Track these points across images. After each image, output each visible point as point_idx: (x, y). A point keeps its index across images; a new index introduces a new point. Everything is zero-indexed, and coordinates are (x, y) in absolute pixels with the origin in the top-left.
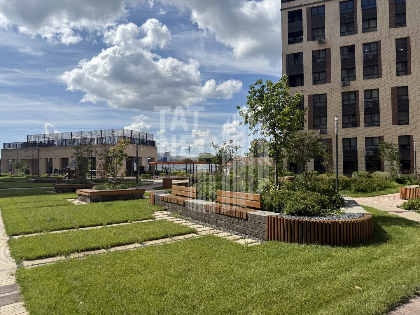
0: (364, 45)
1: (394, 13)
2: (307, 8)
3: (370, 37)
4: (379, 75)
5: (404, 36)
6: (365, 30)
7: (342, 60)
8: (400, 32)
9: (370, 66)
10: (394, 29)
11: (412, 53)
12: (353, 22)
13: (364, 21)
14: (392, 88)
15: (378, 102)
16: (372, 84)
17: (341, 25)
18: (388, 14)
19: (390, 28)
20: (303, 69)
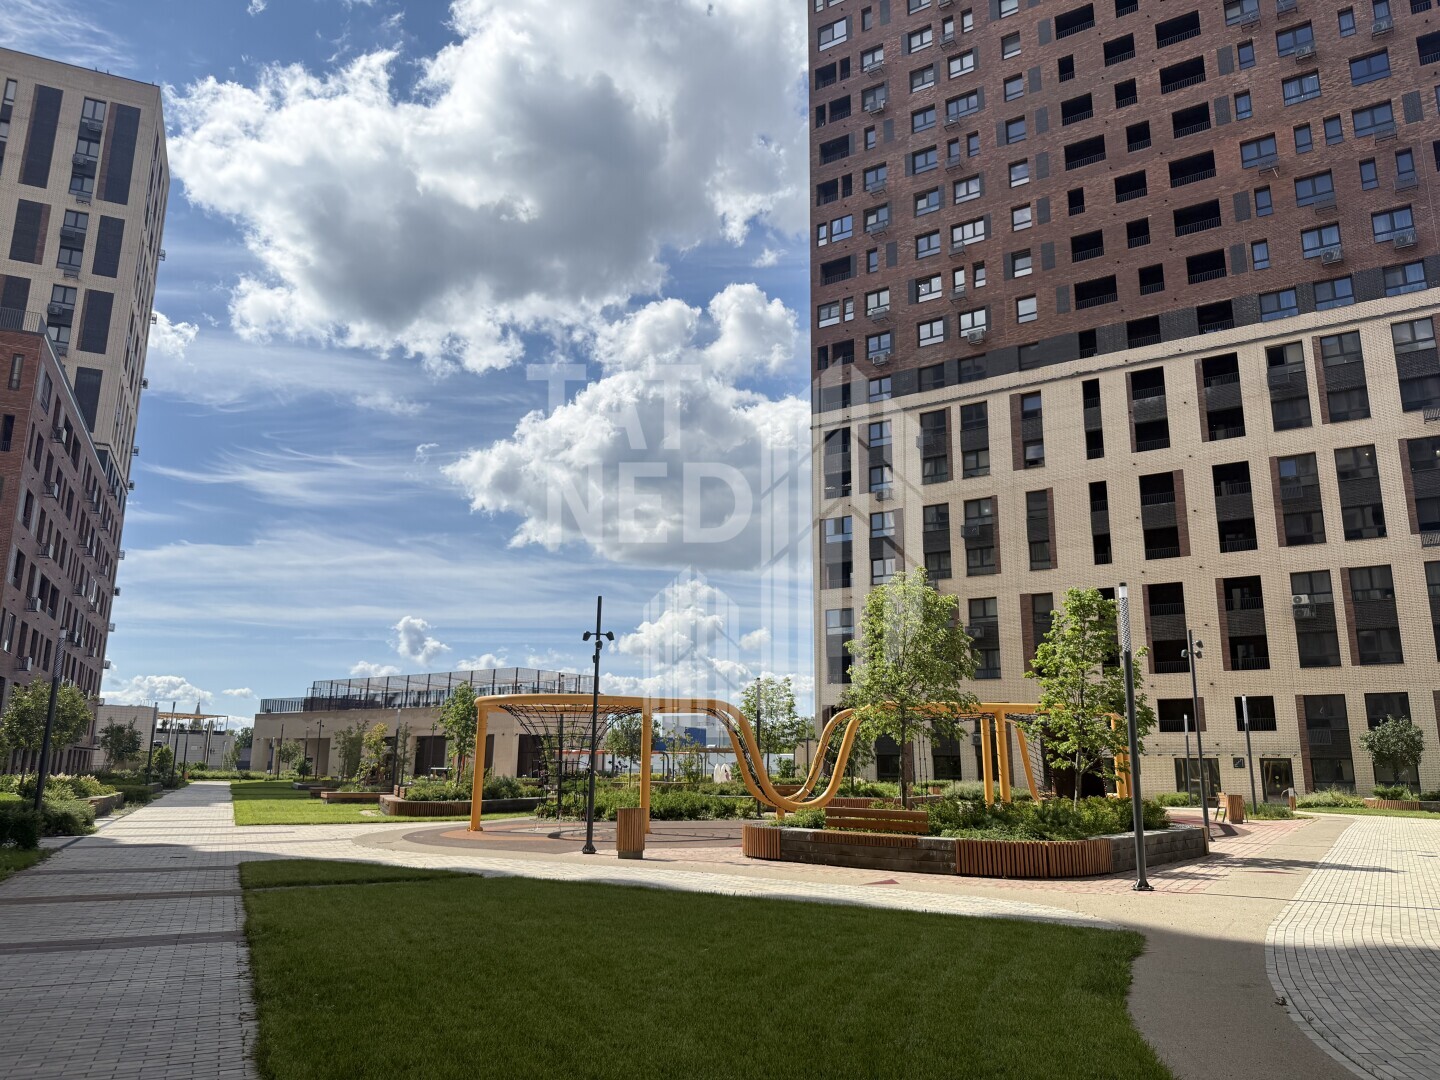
0: (967, 503)
1: (1020, 439)
2: (859, 426)
3: (977, 488)
4: (994, 568)
5: (1042, 487)
6: (968, 474)
7: (926, 533)
8: (1034, 480)
9: (981, 549)
10: (1022, 472)
11: (1057, 524)
12: (945, 456)
13: (965, 453)
14: (1023, 597)
15: (995, 625)
16: (982, 586)
17: (925, 460)
18: (1010, 440)
19: (1015, 469)
20: (851, 551)
